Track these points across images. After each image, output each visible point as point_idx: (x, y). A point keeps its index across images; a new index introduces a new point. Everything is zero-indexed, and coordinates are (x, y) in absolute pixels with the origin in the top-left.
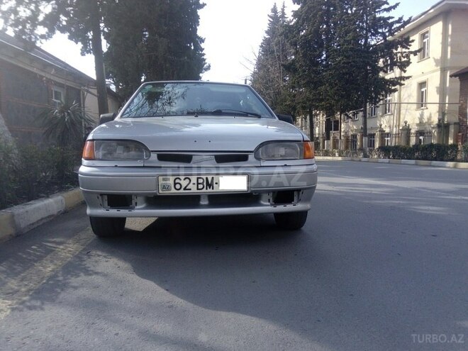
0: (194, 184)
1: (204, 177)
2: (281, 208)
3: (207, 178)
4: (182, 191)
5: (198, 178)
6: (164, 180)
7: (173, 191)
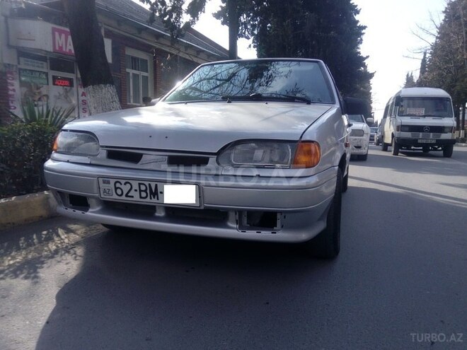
0: (136, 190)
1: (147, 183)
2: (251, 234)
3: (150, 185)
4: (123, 197)
5: (140, 184)
6: (104, 182)
7: (115, 196)
